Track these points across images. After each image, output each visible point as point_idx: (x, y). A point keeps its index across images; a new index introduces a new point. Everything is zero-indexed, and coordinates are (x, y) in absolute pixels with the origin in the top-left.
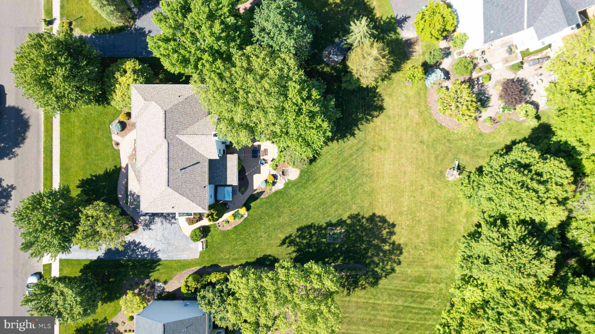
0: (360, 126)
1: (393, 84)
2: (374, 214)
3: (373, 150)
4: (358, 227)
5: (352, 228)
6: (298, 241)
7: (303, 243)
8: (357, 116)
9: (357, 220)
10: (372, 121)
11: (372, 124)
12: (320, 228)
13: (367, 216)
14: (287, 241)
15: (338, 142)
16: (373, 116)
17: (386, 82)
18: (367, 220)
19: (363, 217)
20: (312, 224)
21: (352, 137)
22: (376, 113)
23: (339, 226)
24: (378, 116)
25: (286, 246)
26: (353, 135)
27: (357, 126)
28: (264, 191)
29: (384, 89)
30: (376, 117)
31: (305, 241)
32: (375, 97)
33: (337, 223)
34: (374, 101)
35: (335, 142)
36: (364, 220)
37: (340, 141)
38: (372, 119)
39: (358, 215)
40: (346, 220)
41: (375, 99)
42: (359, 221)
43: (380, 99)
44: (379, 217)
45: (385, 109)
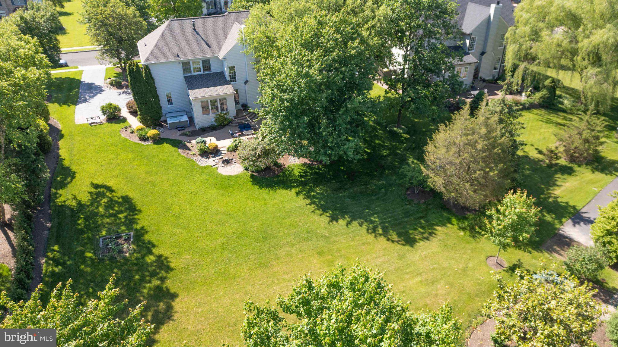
0: (355, 223)
1: (468, 243)
2: (174, 296)
3: (320, 253)
4: (137, 277)
5: (135, 268)
6: (102, 201)
7: (97, 208)
8: (372, 215)
9: (154, 270)
10: (376, 236)
11: (371, 237)
12: (130, 222)
13: (168, 283)
14: (102, 190)
15: (310, 204)
16: (385, 233)
17: (462, 233)
18: (158, 288)
19: (163, 279)
20: (140, 211)
21: (328, 219)
22: (395, 237)
23: (138, 246)
24: (393, 242)
25: (93, 190)
26: (334, 219)
27: (353, 218)
28: (190, 150)
29: (447, 234)
30: (388, 240)
31: (101, 209)
32: (423, 228)
33: (144, 243)
34: (415, 229)
35: (309, 201)
36: (158, 282)
37: (313, 206)
38: (380, 235)
39: (169, 269)
40: (151, 253)
41: (420, 230)
42: (153, 274)
43: (425, 235)
44: (169, 308)
45: (412, 246)
